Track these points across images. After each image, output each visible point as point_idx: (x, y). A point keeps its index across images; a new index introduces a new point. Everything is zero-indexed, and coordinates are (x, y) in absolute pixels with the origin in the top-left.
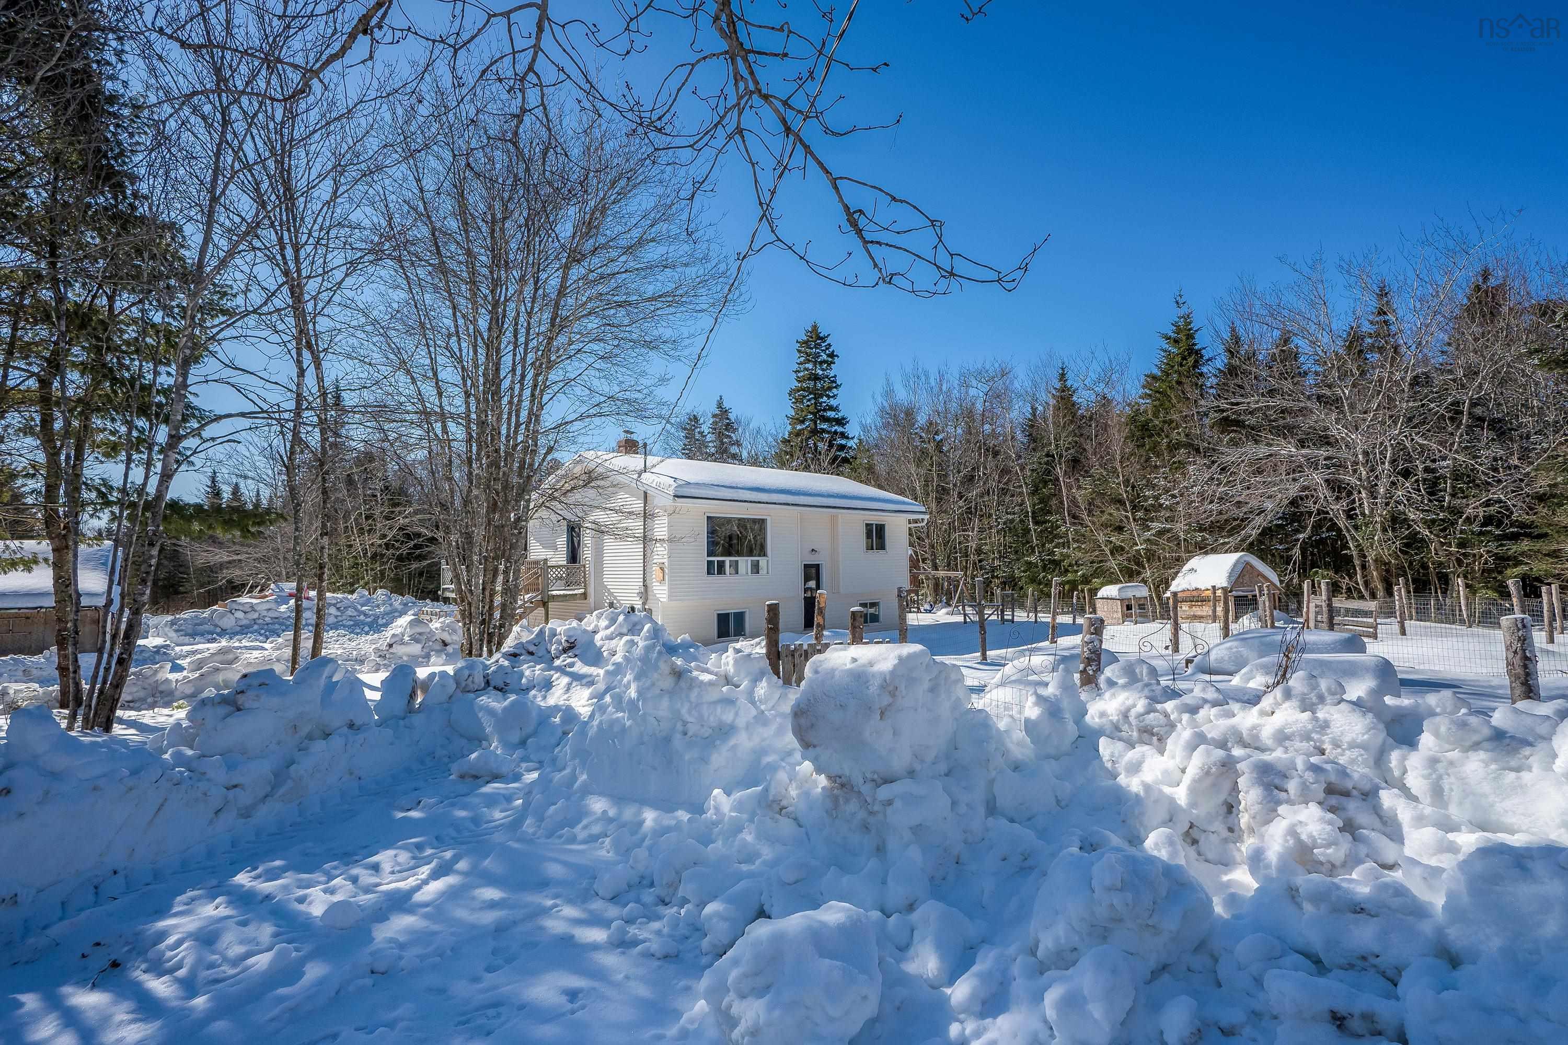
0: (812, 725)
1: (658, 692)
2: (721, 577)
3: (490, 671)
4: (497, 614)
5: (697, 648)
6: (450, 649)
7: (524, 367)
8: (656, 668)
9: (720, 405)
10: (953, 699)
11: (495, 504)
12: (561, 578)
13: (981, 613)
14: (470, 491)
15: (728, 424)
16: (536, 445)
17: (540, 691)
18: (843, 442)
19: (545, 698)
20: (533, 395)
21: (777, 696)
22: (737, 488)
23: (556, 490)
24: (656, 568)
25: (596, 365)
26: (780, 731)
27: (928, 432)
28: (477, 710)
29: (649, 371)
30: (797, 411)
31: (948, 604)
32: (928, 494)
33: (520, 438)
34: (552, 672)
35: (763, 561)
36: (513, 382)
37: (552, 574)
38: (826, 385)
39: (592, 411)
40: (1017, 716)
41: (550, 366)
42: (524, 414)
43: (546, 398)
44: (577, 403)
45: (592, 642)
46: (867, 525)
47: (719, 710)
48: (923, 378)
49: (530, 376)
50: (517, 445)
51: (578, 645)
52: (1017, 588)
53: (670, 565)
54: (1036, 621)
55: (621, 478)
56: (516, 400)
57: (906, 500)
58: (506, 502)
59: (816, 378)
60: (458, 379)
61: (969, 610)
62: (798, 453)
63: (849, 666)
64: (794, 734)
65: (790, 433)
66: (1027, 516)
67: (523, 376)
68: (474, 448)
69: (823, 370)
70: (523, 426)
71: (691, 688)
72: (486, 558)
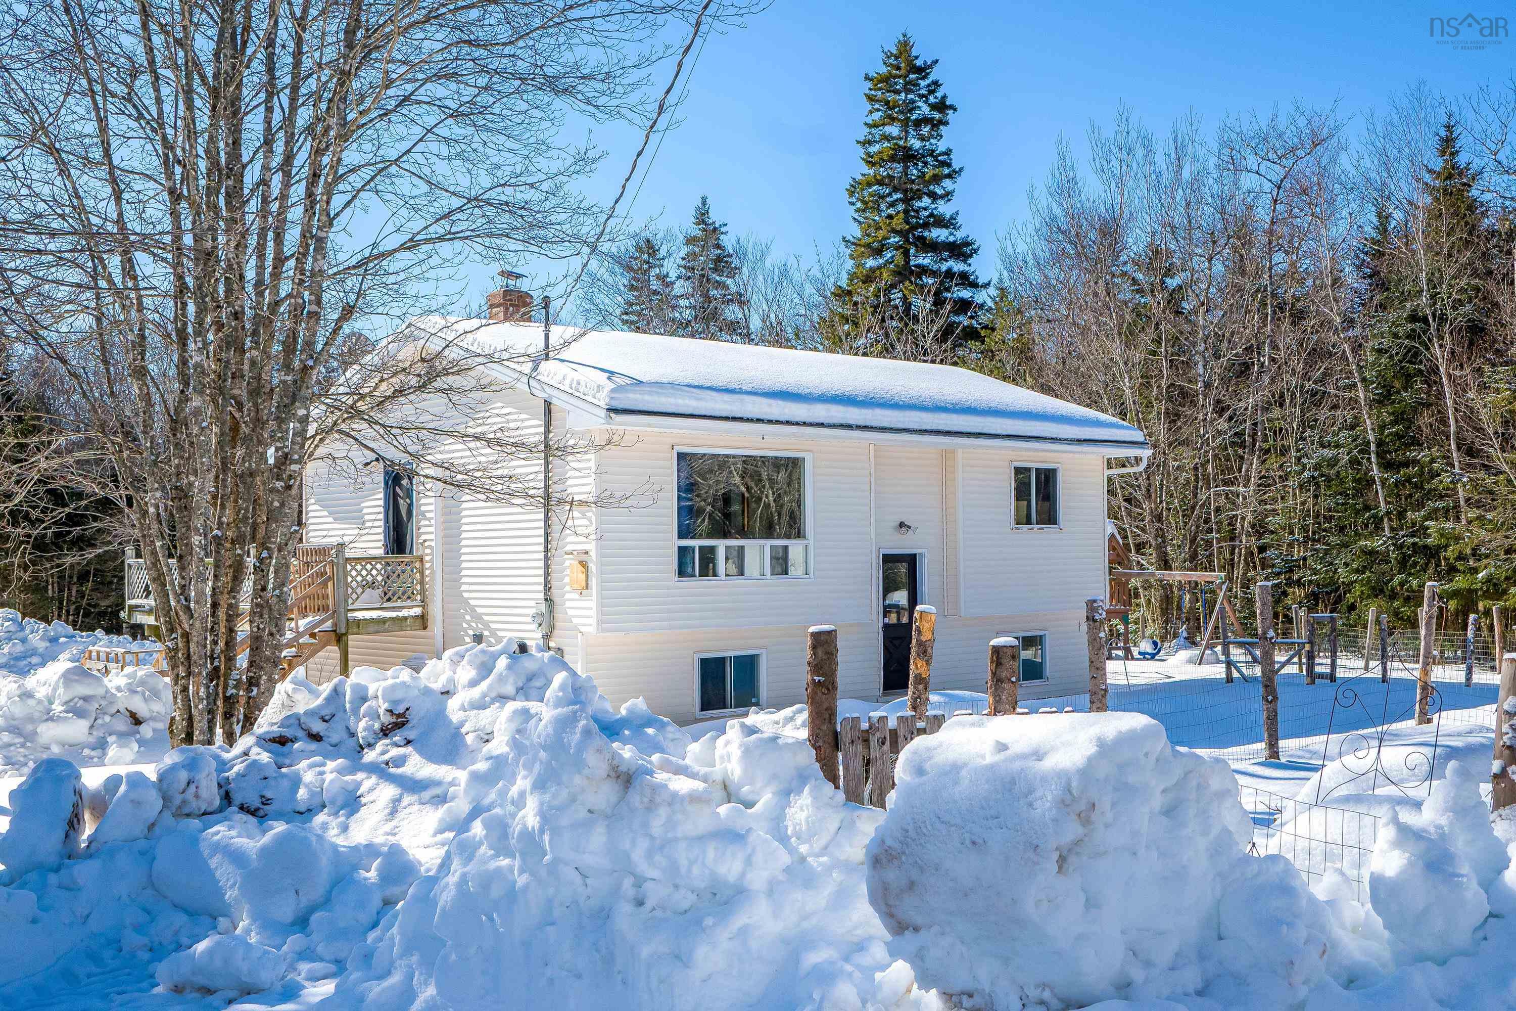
0: (912, 885)
1: (583, 814)
2: (708, 583)
3: (232, 774)
4: (242, 660)
5: (661, 726)
6: (146, 731)
7: (290, 140)
8: (578, 764)
9: (702, 217)
10: (1215, 831)
11: (235, 428)
12: (372, 585)
13: (1267, 660)
14: (184, 398)
15: (719, 259)
16: (319, 302)
17: (336, 814)
18: (965, 294)
19: (345, 828)
20: (310, 195)
21: (833, 825)
22: (740, 392)
23: (362, 397)
24: (570, 563)
25: (442, 131)
26: (841, 899)
27: (1150, 268)
28: (206, 853)
29: (557, 142)
30: (870, 228)
31: (1191, 642)
32: (1149, 405)
33: (285, 288)
34: (360, 776)
35: (796, 549)
36: (266, 168)
37: (355, 575)
38: (929, 172)
39: (438, 229)
40: (1352, 873)
41: (347, 132)
42: (292, 236)
43: (338, 201)
44: (404, 212)
45: (441, 714)
46: (1018, 471)
47: (711, 854)
48: (1140, 152)
49: (301, 158)
50: (277, 303)
51: (414, 721)
52: (1343, 606)
53: (601, 555)
54: (1384, 679)
55: (495, 372)
56: (275, 207)
57: (1102, 416)
58: (258, 422)
59: (907, 156)
60: (154, 164)
61: (1237, 654)
62: (867, 318)
63: (990, 758)
64: (873, 901)
65: (852, 277)
66: (1365, 451)
67: (289, 158)
68: (191, 308)
69: (922, 139)
70: (292, 263)
71: (651, 807)
72: (217, 540)
